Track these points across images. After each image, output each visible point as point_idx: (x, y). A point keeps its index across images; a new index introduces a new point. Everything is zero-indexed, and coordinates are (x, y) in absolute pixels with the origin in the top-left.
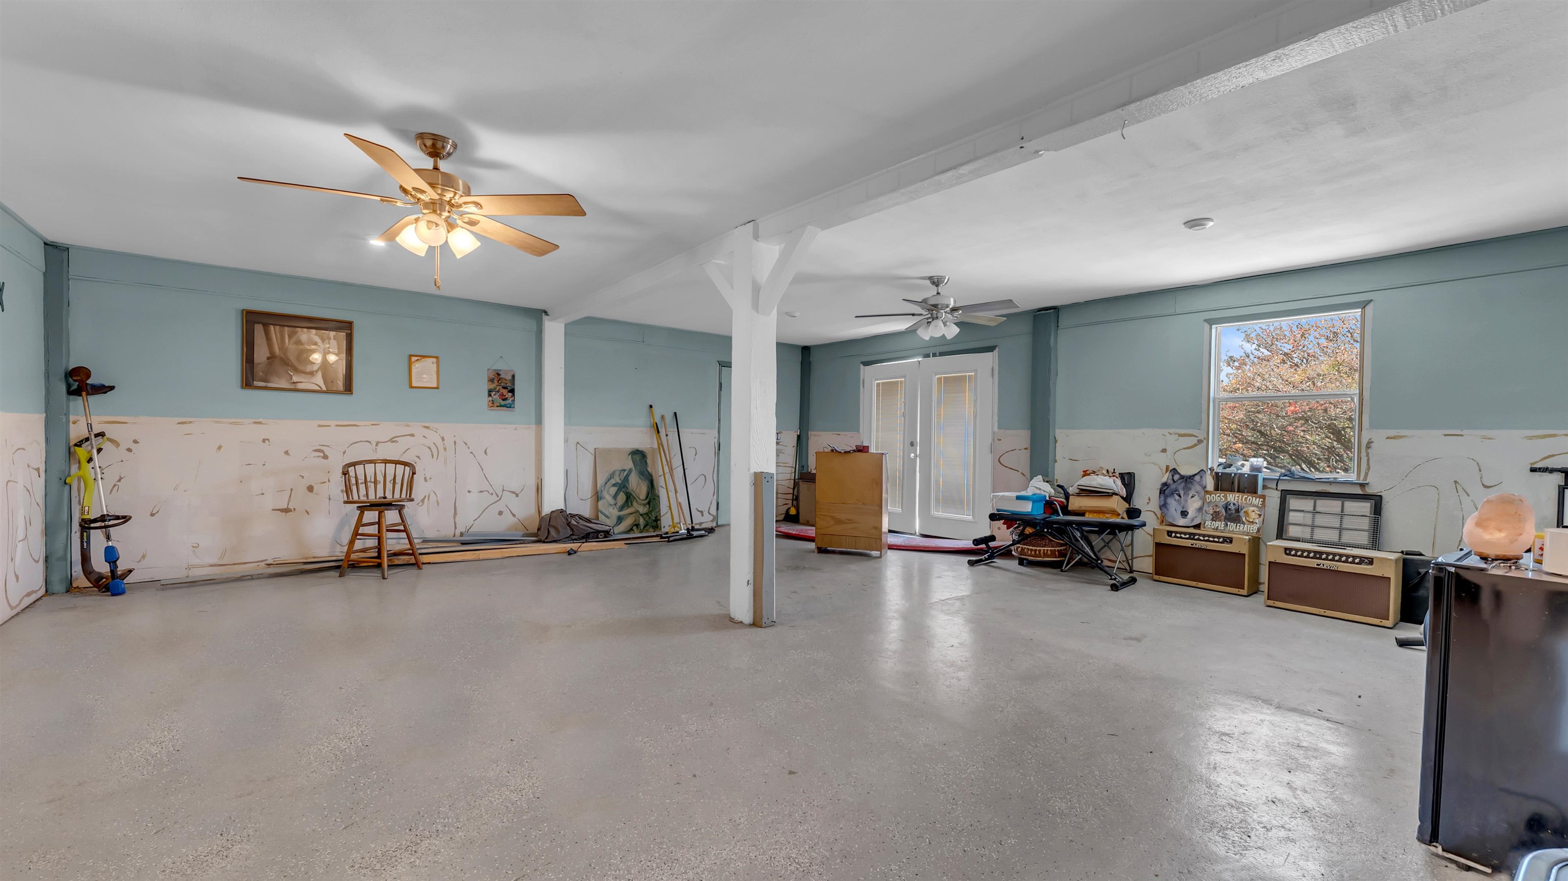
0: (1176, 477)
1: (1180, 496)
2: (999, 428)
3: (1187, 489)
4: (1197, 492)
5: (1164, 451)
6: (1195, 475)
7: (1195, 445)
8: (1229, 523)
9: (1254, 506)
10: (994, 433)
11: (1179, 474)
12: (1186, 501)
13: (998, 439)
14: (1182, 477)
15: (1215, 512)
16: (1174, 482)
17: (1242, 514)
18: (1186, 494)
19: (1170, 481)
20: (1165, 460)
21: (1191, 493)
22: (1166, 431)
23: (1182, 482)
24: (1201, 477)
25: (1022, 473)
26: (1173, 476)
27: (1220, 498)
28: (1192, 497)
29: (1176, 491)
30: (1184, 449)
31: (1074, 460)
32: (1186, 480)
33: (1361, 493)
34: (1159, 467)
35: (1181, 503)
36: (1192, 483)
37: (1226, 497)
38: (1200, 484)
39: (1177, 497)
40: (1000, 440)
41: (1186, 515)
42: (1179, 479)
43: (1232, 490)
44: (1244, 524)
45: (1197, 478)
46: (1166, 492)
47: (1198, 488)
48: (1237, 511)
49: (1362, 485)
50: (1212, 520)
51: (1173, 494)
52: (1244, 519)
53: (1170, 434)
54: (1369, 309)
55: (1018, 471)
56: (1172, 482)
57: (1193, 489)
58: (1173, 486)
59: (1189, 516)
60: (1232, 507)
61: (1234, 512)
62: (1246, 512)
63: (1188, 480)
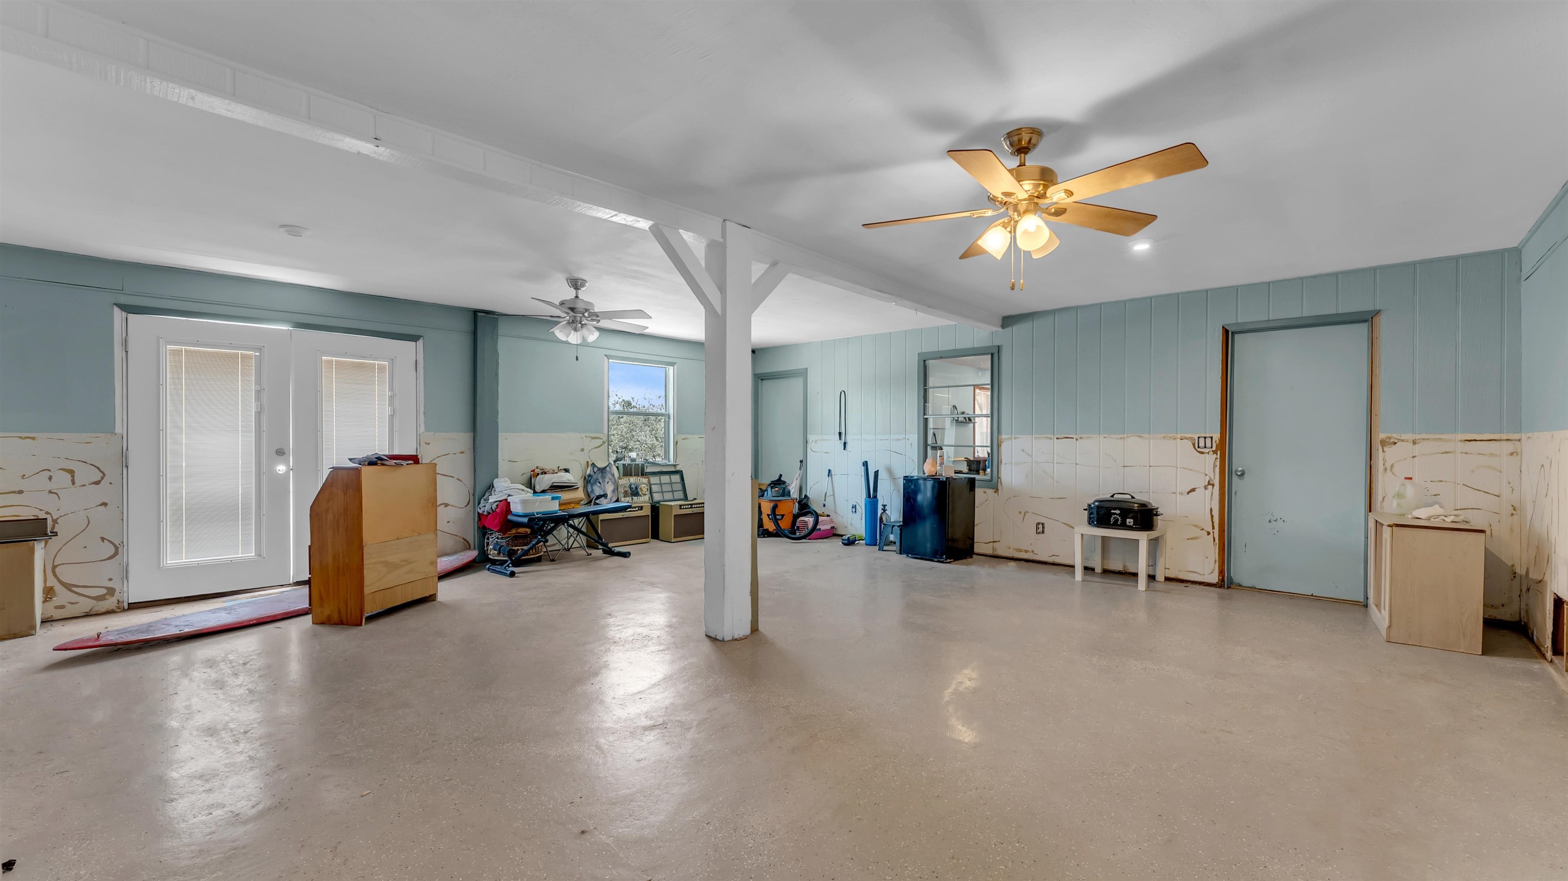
0: (596, 469)
1: (600, 483)
2: (427, 430)
3: (603, 477)
4: (610, 479)
5: (582, 450)
6: (607, 466)
7: (601, 445)
8: (633, 497)
9: (644, 484)
10: (418, 435)
11: (597, 467)
12: (605, 486)
13: (425, 443)
14: (599, 469)
15: (625, 491)
16: (595, 473)
17: (639, 490)
18: (604, 481)
19: (592, 473)
20: (583, 458)
21: (607, 480)
22: (583, 435)
23: (599, 473)
24: (610, 468)
25: (457, 479)
26: (593, 469)
27: (625, 481)
28: (608, 483)
29: (597, 480)
30: (595, 448)
31: (514, 462)
32: (602, 471)
33: (674, 470)
34: (580, 463)
35: (602, 488)
36: (605, 472)
37: (629, 480)
38: (610, 472)
39: (599, 485)
40: (429, 444)
41: (607, 497)
42: (598, 471)
43: (631, 475)
44: (641, 496)
45: (608, 469)
46: (591, 481)
47: (610, 476)
48: (636, 488)
49: (675, 466)
50: (624, 497)
51: (596, 482)
52: (640, 493)
53: (586, 437)
54: (676, 366)
55: (453, 477)
56: (594, 474)
57: (607, 477)
58: (595, 477)
59: (608, 497)
60: (633, 486)
61: (634, 489)
62: (641, 488)
63: (602, 470)
